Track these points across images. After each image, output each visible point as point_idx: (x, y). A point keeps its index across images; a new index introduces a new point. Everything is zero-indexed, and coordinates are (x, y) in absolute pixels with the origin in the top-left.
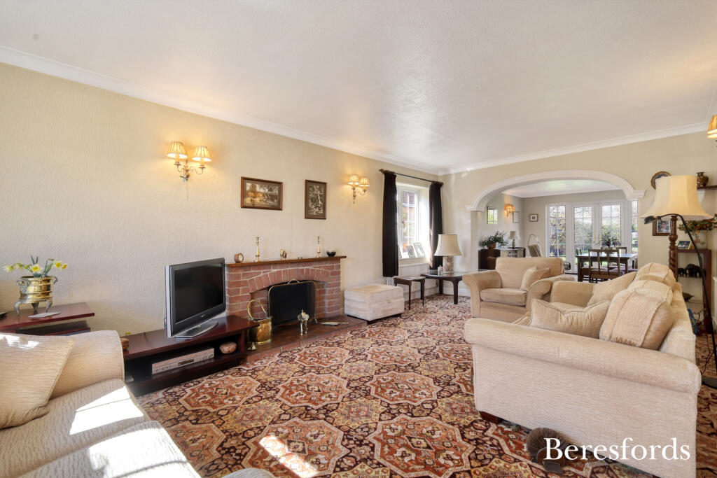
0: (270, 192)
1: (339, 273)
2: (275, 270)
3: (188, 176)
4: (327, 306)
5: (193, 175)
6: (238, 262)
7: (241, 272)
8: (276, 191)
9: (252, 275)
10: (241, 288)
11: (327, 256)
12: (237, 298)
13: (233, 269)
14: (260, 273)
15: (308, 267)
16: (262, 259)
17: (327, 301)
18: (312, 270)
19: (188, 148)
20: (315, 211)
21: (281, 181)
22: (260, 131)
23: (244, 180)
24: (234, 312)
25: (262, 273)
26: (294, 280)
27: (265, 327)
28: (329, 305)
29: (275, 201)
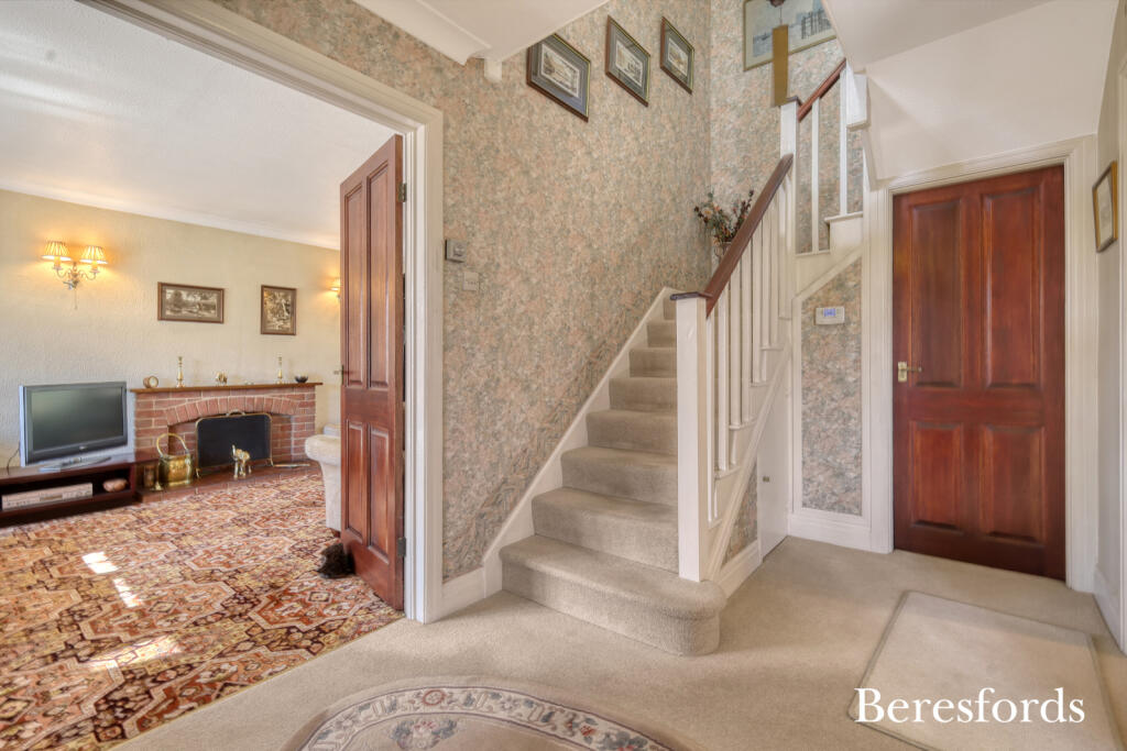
0: (203, 301)
1: (313, 404)
2: (208, 398)
3: (76, 283)
4: (293, 446)
5: (84, 281)
6: (148, 386)
7: (154, 400)
8: (213, 299)
9: (170, 403)
10: (153, 419)
11: (296, 382)
12: (146, 432)
13: (142, 395)
14: (184, 401)
15: (262, 396)
16: (187, 384)
17: (293, 439)
18: (268, 400)
19: (74, 247)
20: (276, 324)
21: (223, 287)
22: (187, 225)
23: (163, 287)
24: (142, 448)
25: (186, 401)
26: (236, 410)
27: (180, 465)
28: (296, 444)
29: (213, 312)
